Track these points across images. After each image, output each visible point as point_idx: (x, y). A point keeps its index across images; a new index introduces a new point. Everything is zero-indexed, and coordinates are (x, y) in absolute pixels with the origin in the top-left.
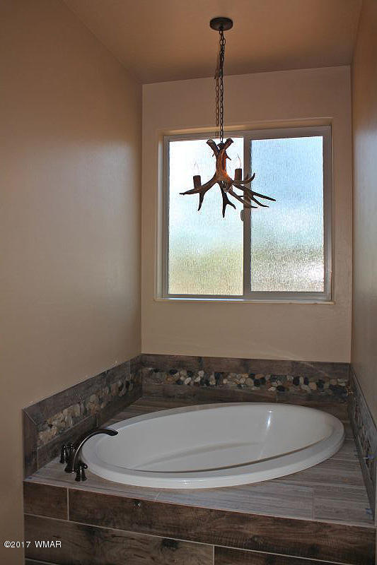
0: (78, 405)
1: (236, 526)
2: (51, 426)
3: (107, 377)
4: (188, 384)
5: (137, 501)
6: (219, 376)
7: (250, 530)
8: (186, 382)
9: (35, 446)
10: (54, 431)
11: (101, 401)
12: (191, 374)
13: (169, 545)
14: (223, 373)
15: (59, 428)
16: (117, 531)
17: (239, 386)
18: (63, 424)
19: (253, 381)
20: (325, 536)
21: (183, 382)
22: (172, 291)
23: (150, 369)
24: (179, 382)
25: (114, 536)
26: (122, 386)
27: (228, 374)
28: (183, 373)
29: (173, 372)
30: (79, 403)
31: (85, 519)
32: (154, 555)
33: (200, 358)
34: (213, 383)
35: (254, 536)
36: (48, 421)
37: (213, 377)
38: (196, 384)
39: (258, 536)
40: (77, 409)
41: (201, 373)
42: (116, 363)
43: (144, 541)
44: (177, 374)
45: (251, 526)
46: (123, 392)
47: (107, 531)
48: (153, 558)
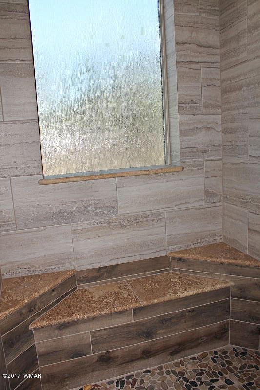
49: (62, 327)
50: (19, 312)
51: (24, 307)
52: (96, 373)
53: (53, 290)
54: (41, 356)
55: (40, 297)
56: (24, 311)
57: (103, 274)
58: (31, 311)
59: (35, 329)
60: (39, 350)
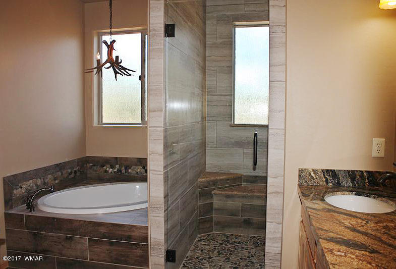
0: (39, 179)
1: (96, 228)
2: (21, 188)
3: (60, 167)
4: (111, 173)
5: (54, 218)
6: (127, 168)
7: (102, 230)
8: (110, 172)
9: (11, 196)
10: (23, 190)
11: (55, 179)
12: (112, 167)
13: (69, 239)
14: (128, 166)
15: (26, 189)
16: (46, 233)
17: (137, 173)
18: (29, 188)
19: (144, 170)
20: (133, 231)
21: (108, 171)
22: (104, 121)
23: (91, 164)
24: (106, 171)
25: (45, 236)
26: (71, 173)
27: (131, 166)
28: (108, 166)
29: (103, 166)
30: (40, 178)
31: (32, 229)
32: (62, 244)
33: (116, 158)
34: (124, 171)
35: (105, 233)
36: (20, 185)
37: (123, 168)
38: (115, 172)
39: (106, 233)
40: (39, 182)
41: (117, 166)
42: (67, 160)
43: (58, 237)
44: (105, 167)
45: (103, 228)
46: (72, 176)
47: (42, 234)
48: (63, 246)
49: (228, 197)
50: (208, 182)
51: (212, 181)
52: (241, 229)
53: (228, 180)
54: (215, 209)
55: (221, 180)
56: (211, 183)
57: (257, 181)
58: (214, 185)
59: (215, 194)
60: (215, 206)
